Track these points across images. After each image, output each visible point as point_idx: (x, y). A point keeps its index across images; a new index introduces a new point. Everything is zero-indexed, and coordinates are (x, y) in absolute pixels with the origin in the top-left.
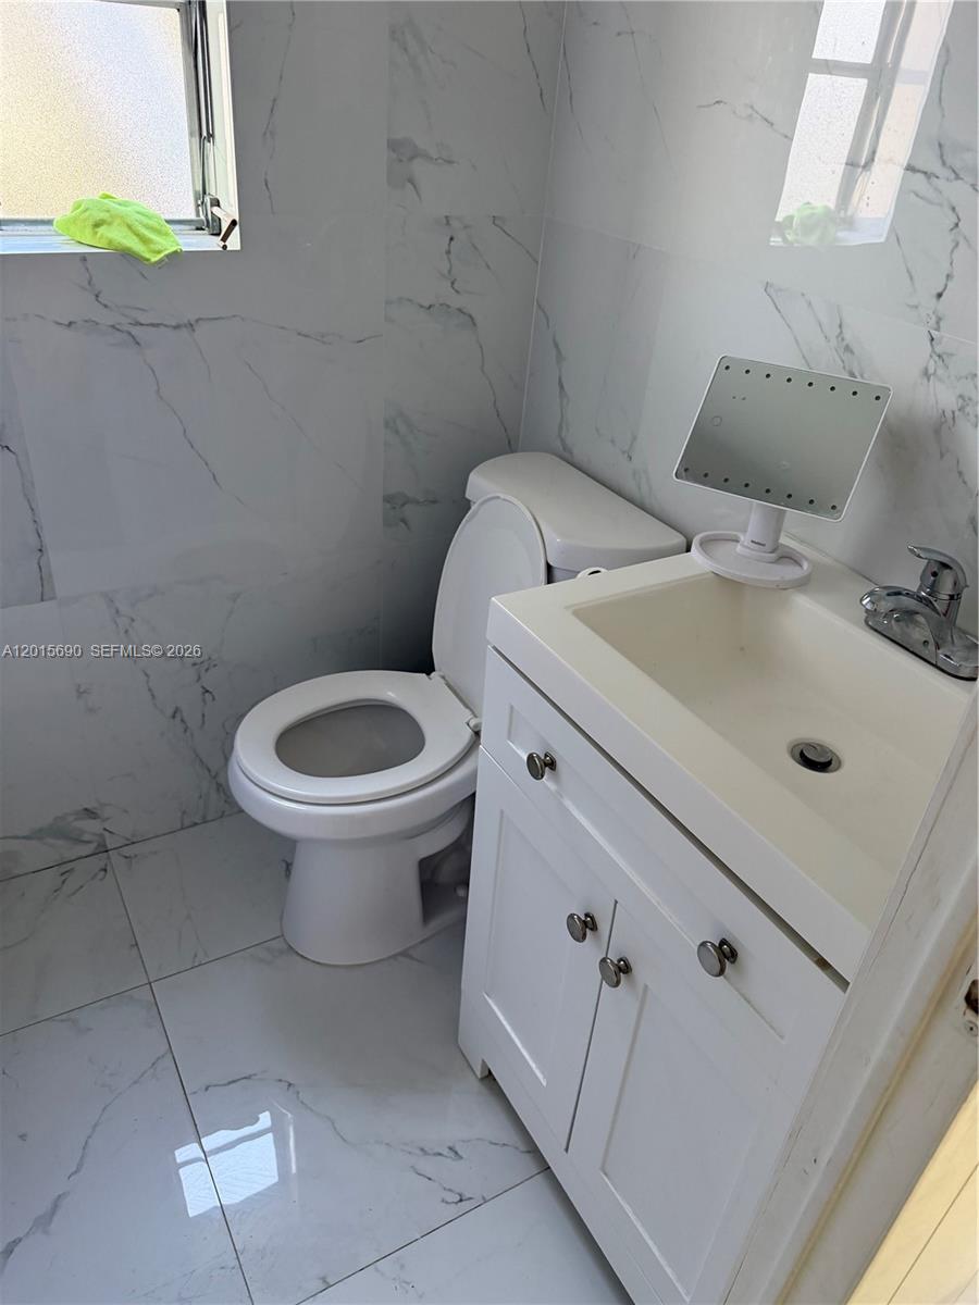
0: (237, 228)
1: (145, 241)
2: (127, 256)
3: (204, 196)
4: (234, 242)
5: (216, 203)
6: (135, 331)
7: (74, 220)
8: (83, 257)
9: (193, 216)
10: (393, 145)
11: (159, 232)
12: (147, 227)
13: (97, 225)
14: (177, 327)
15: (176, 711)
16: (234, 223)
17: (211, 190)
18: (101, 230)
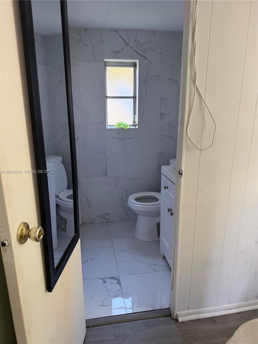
0: (137, 125)
1: (125, 127)
2: (123, 129)
3: (134, 122)
4: (137, 127)
5: (136, 122)
6: (123, 139)
7: (117, 125)
8: (117, 129)
9: (132, 124)
10: (161, 113)
11: (127, 126)
12: (126, 125)
13: (119, 125)
14: (128, 138)
15: (122, 198)
16: (137, 124)
17: (135, 121)
18: (120, 126)
